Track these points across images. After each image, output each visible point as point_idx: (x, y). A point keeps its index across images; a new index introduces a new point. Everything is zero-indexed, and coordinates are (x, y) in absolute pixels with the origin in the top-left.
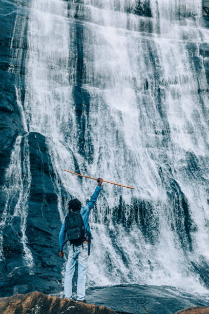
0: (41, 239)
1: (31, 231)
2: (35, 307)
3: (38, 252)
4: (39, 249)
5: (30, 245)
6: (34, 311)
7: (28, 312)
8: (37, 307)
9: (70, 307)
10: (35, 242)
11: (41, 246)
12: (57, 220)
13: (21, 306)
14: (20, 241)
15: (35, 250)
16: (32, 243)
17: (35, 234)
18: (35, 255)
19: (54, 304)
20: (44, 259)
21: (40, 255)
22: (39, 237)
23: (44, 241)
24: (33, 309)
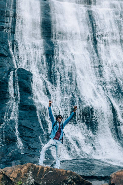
1: (21, 128)
2: (29, 172)
3: (26, 141)
4: (26, 138)
5: (21, 136)
6: (29, 174)
7: (25, 175)
8: (30, 172)
9: (50, 172)
10: (23, 135)
11: (27, 137)
12: (37, 121)
13: (21, 172)
15: (24, 139)
16: (22, 135)
17: (24, 130)
18: (24, 142)
19: (40, 170)
20: (30, 145)
21: (27, 142)
22: (26, 132)
23: (29, 134)
24: (28, 173)
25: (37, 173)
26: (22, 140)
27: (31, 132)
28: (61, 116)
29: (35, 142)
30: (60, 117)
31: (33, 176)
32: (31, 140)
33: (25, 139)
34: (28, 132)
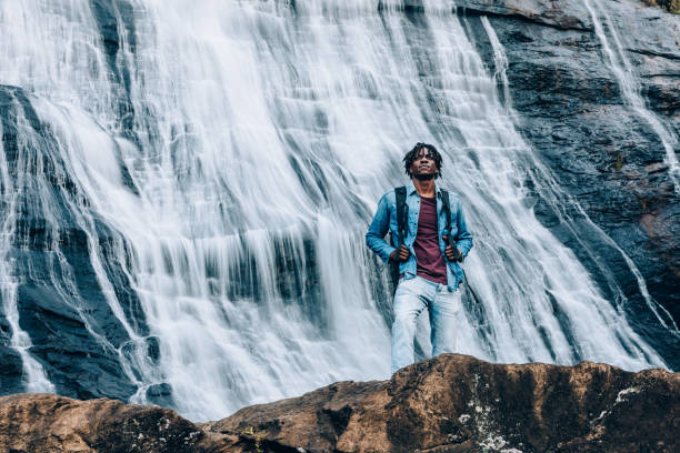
0: (63, 337)
1: (35, 318)
2: (472, 411)
3: (63, 369)
4: (64, 360)
5: (39, 352)
6: (471, 423)
8: (479, 409)
9: (624, 392)
10: (48, 346)
11: (66, 353)
12: (95, 291)
14: (10, 343)
15: (52, 363)
16: (44, 347)
17: (47, 325)
18: (58, 377)
19: (545, 388)
20: (83, 384)
21: (70, 376)
22: (59, 333)
23: (72, 341)
24: (464, 418)
25: (531, 407)
26: (44, 368)
27: (79, 335)
28: (426, 146)
29: (104, 373)
30: (426, 150)
31: (505, 433)
32: (85, 365)
33: (58, 363)
34: (66, 334)
